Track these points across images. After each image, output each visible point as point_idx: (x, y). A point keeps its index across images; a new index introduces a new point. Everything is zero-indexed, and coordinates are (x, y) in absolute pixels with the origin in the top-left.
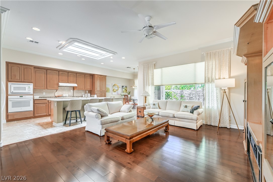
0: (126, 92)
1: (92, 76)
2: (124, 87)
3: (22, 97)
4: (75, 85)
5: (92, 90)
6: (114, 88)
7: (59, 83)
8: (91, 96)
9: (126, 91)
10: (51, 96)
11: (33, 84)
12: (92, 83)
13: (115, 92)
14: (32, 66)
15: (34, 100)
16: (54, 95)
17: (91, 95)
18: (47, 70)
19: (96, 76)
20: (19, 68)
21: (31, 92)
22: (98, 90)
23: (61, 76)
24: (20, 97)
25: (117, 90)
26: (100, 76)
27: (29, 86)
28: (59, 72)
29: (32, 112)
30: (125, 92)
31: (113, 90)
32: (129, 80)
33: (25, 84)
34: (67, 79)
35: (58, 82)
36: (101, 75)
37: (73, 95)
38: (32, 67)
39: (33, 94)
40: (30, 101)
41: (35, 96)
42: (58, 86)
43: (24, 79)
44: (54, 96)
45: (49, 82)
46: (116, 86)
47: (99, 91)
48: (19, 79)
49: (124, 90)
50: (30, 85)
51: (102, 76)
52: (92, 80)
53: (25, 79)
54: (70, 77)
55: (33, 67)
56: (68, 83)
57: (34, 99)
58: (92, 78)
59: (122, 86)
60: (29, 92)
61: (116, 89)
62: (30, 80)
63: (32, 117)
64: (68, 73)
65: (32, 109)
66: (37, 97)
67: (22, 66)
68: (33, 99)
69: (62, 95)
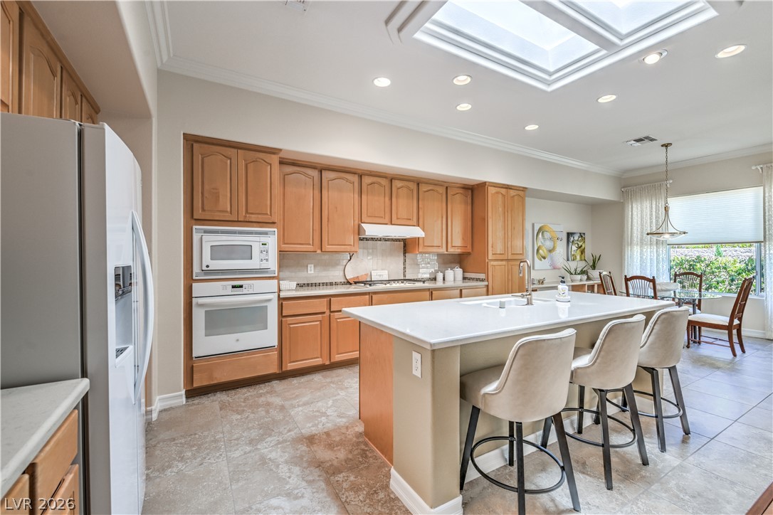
0: (581, 257)
1: (470, 191)
2: (576, 238)
3: (241, 286)
4: (415, 232)
5: (469, 254)
6: (540, 244)
7: (362, 225)
8: (464, 278)
9: (583, 252)
10: (334, 282)
11: (276, 230)
12: (470, 224)
13: (544, 258)
14: (274, 153)
15: (281, 300)
16: (342, 273)
17: (468, 275)
18: (322, 168)
19: (492, 190)
20: (229, 161)
21: (272, 264)
22: (498, 253)
23: (367, 195)
24: (234, 287)
25: (550, 251)
26: (503, 191)
27: (263, 239)
28: (361, 177)
29: (275, 354)
30: (578, 258)
31: (538, 250)
32: (593, 208)
33: (251, 233)
34: (388, 210)
35: (356, 222)
36: (508, 187)
37: (405, 276)
38: (273, 156)
39: (279, 271)
40: (267, 306)
41: (283, 280)
42: (357, 237)
43: (247, 212)
44: (343, 280)
45: (328, 221)
46: (547, 235)
47: (502, 257)
48: (229, 210)
49: (574, 248)
50: (266, 233)
51: (512, 193)
52: (469, 208)
53: (249, 211)
54: (397, 197)
55: (275, 159)
56: (392, 224)
57: (283, 295)
58: (470, 200)
59: (569, 235)
60: (264, 265)
61: (549, 244)
62: (269, 213)
63: (275, 374)
64: (390, 180)
65: (275, 342)
66: (289, 288)
67: (239, 151)
68: (279, 295)
69: (367, 275)
